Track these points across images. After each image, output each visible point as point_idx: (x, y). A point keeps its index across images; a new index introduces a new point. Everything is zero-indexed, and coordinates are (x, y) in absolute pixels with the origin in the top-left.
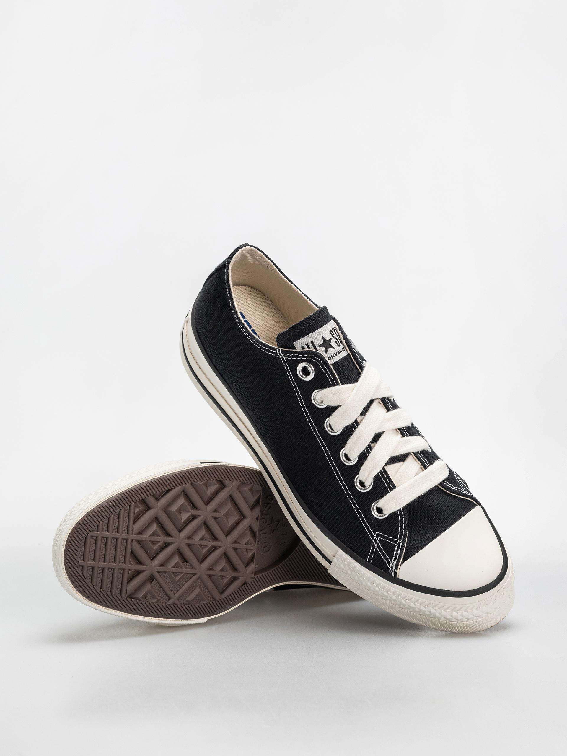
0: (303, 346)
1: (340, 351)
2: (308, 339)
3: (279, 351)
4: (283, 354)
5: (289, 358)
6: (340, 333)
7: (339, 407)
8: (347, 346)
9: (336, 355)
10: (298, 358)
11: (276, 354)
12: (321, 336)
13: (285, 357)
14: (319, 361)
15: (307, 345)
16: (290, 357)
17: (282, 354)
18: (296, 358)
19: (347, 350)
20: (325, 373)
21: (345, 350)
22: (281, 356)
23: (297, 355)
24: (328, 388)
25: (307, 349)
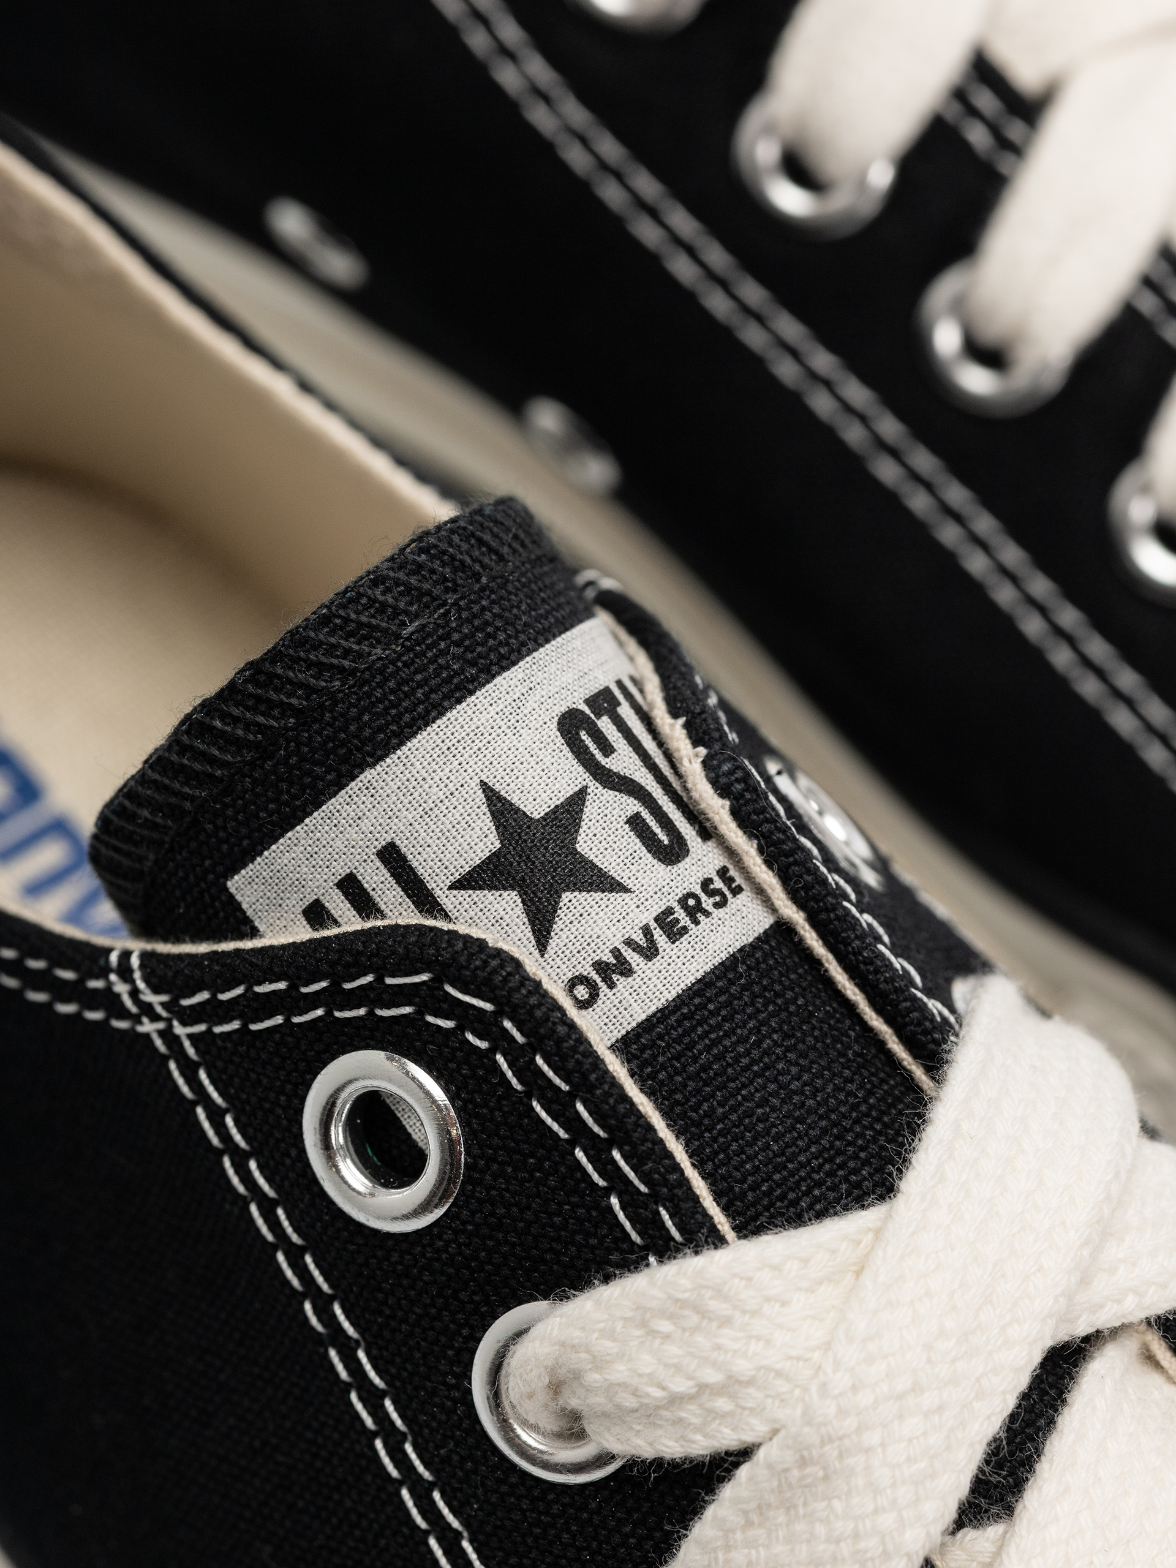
0: (317, 901)
1: (683, 902)
2: (352, 833)
3: (125, 972)
4: (164, 998)
5: (218, 1030)
6: (675, 731)
7: (737, 1465)
8: (761, 850)
9: (650, 952)
10: (296, 1020)
11: (109, 1001)
12: (474, 784)
13: (184, 1023)
14: (485, 1025)
15: (351, 887)
16: (225, 1012)
17: (155, 1000)
18: (279, 1020)
19: (760, 891)
20: (563, 1134)
21: (737, 891)
22: (155, 1018)
23: (282, 985)
24: (607, 1279)
25: (350, 922)
